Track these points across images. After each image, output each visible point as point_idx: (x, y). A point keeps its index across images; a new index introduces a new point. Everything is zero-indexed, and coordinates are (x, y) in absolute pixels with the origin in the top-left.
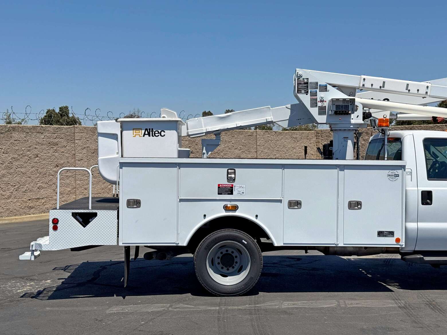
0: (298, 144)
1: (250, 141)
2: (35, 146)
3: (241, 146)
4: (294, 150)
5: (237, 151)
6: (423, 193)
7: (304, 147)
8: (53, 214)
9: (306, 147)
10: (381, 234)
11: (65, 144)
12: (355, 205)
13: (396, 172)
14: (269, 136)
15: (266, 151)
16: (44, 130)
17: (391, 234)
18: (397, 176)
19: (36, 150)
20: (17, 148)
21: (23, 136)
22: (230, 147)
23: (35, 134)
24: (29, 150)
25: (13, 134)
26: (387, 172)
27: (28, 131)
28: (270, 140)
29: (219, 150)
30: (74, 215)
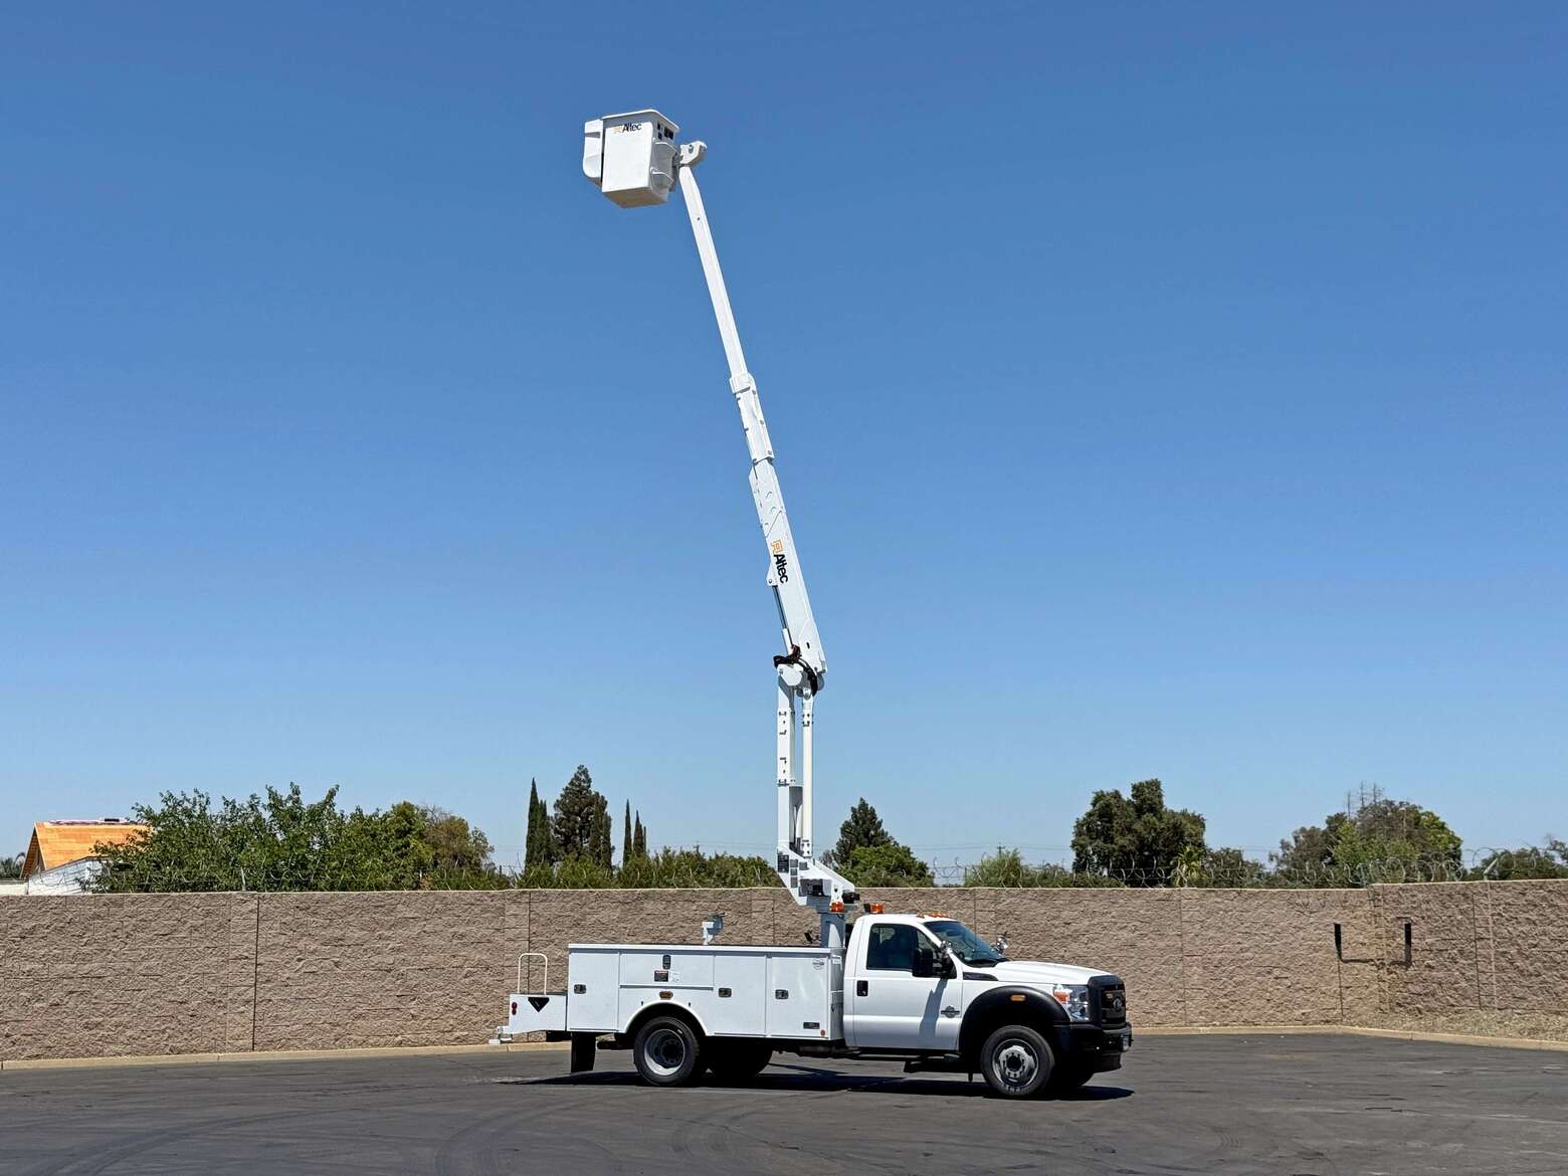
0: (1312, 920)
1: (1162, 913)
2: (680, 923)
3: (1138, 923)
4: (1301, 934)
5: (1124, 934)
6: (859, 982)
7: (1333, 927)
8: (513, 998)
9: (1338, 927)
10: (807, 1025)
11: (734, 919)
12: (782, 995)
13: (820, 960)
14: (1219, 900)
15: (1211, 933)
16: (698, 897)
17: (816, 1026)
18: (823, 964)
19: (683, 930)
20: (650, 927)
21: (661, 907)
22: (1105, 924)
23: (681, 903)
24: (670, 931)
25: (645, 905)
26: (812, 960)
27: (670, 898)
28: (1221, 910)
29: (1076, 931)
30: (530, 999)
